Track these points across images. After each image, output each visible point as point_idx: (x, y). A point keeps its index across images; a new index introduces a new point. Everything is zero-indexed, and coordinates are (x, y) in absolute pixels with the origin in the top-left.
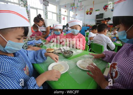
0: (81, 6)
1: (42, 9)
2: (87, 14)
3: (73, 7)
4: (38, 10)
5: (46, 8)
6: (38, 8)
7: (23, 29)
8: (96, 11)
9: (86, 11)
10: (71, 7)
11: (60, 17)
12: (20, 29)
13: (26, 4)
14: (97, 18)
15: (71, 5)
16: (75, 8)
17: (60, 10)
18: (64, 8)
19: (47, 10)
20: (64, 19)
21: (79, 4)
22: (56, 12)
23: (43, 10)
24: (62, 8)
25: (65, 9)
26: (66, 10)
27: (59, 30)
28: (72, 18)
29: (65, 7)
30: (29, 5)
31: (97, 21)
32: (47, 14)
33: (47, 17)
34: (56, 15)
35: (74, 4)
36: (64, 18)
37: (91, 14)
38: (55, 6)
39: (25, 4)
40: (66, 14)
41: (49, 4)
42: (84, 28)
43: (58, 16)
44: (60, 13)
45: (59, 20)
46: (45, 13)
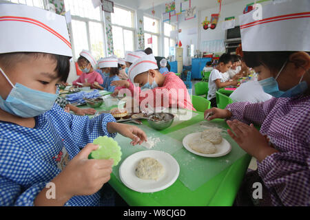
0: (190, 10)
1: (100, 20)
2: (206, 27)
3: (172, 13)
4: (90, 23)
5: (108, 18)
6: (90, 18)
7: (53, 61)
8: (227, 19)
9: (202, 21)
10: (166, 12)
11: (142, 38)
12: (47, 59)
13: (62, 10)
14: (228, 38)
15: (167, 8)
16: (175, 14)
17: (141, 21)
18: (149, 17)
19: (110, 21)
20: (151, 42)
21: (186, 6)
22: (130, 26)
23: (102, 22)
24: (146, 16)
25: (154, 19)
26: (155, 21)
28: (169, 38)
29: (153, 12)
30: (69, 11)
31: (230, 44)
32: (110, 30)
33: (111, 39)
34: (131, 33)
35: (173, 5)
36: (151, 39)
37: (213, 27)
38: (129, 13)
39: (60, 11)
40: (155, 29)
41: (114, 8)
42: (198, 61)
43: (137, 35)
44: (140, 29)
45: (138, 46)
46: (107, 29)
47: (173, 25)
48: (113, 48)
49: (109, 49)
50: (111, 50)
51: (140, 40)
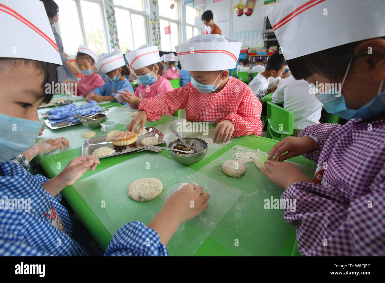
2: (240, 13)
8: (266, 3)
9: (235, 5)
11: (156, 26)
14: (267, 28)
17: (155, 3)
20: (168, 30)
22: (141, 10)
26: (173, 2)
27: (148, 70)
28: (193, 27)
31: (269, 37)
32: (113, 14)
33: (115, 27)
34: (142, 18)
36: (169, 27)
37: (249, 14)
40: (174, 14)
43: (151, 22)
44: (154, 13)
45: (152, 37)
46: (107, 12)
47: (197, 10)
48: (117, 40)
49: (112, 42)
50: (115, 42)
51: (154, 28)
